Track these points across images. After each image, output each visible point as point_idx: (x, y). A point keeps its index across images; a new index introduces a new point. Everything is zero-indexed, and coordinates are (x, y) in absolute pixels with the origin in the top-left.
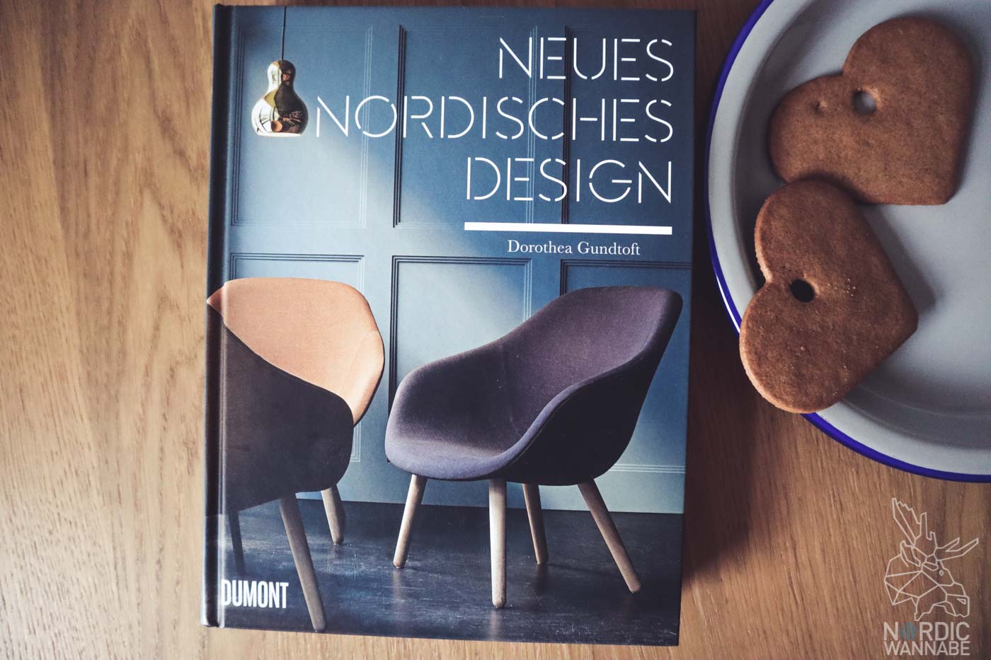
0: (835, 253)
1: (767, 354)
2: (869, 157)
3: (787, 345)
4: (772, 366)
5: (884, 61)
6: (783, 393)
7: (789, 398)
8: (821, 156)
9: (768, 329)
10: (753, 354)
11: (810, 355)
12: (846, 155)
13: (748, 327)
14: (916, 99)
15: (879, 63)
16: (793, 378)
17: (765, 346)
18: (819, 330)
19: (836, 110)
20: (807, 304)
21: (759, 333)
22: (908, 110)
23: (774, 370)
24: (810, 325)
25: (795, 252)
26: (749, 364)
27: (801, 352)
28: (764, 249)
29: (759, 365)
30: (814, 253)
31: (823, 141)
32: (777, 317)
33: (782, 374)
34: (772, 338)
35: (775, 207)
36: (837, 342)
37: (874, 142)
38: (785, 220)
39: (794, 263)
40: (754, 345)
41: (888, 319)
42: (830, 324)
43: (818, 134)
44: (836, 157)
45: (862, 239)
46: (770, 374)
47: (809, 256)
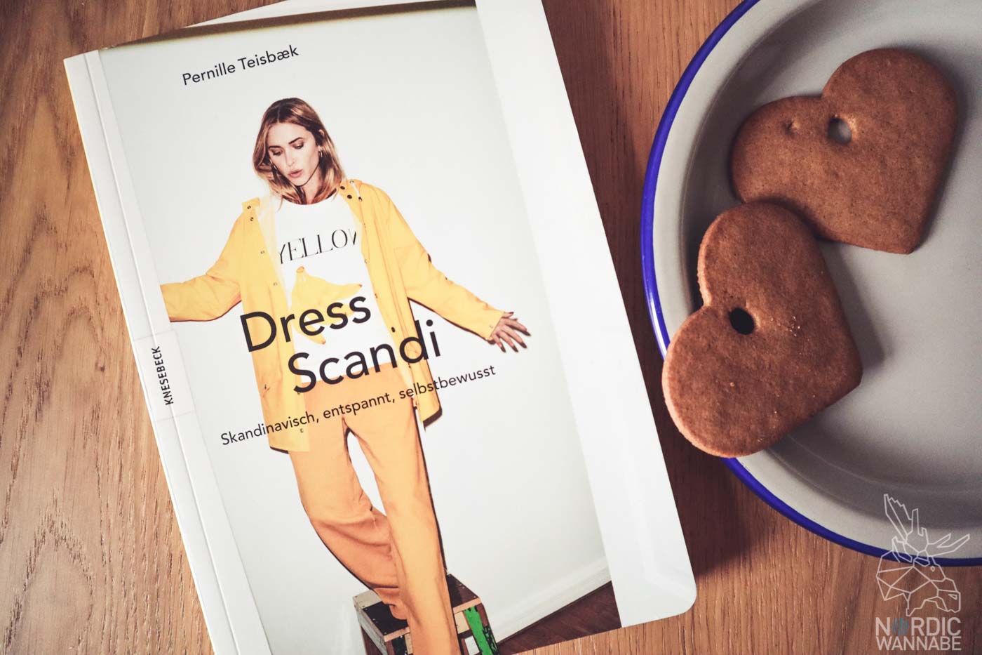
0: (784, 286)
1: (691, 384)
2: (836, 189)
3: (715, 378)
4: (695, 398)
5: (867, 91)
6: (703, 431)
7: (709, 437)
8: (786, 180)
9: (698, 357)
10: (676, 382)
11: (739, 393)
12: (812, 184)
13: (675, 351)
14: (894, 136)
15: (861, 92)
16: (717, 415)
17: (691, 375)
18: (753, 367)
19: (809, 133)
20: (745, 336)
21: (686, 359)
22: (885, 147)
23: (697, 403)
24: (744, 360)
25: (740, 277)
26: (671, 392)
27: (730, 388)
28: (707, 268)
29: (681, 395)
30: (761, 282)
31: (790, 165)
32: (709, 345)
33: (705, 410)
34: (700, 368)
35: (726, 225)
36: (771, 384)
37: (843, 174)
38: (735, 240)
39: (738, 289)
40: (678, 372)
41: (830, 368)
42: (767, 363)
43: (785, 155)
44: (801, 184)
45: (815, 277)
46: (692, 407)
47: (755, 285)
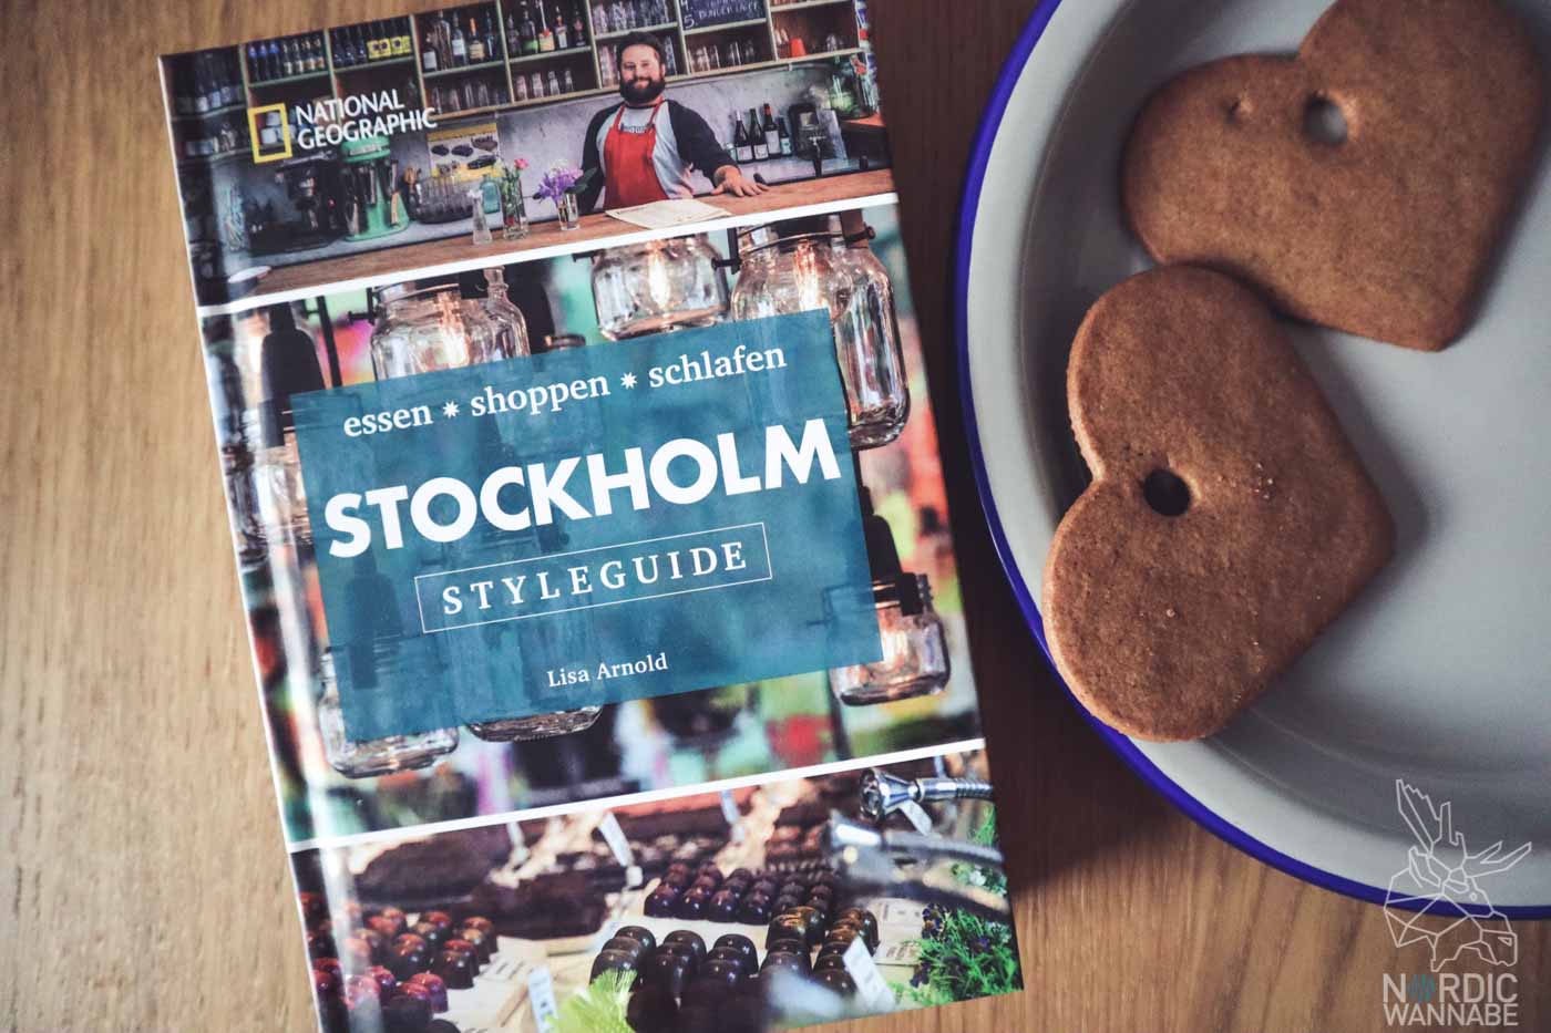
1: (1097, 629)
3: (1138, 608)
4: (1109, 653)
6: (1135, 709)
7: (1147, 716)
9: (1100, 578)
10: (1069, 632)
11: (1186, 624)
13: (1057, 577)
16: (1152, 674)
17: (1093, 614)
20: (1178, 520)
21: (1079, 588)
23: (1113, 662)
24: (1184, 564)
25: (1149, 415)
26: (1066, 653)
27: (1168, 621)
28: (1087, 413)
29: (1083, 653)
30: (1188, 415)
32: (1117, 552)
33: (1131, 669)
34: (1107, 596)
36: (1238, 595)
38: (1127, 349)
39: (1149, 438)
40: (1070, 613)
42: (1225, 560)
45: (1283, 381)
46: (1106, 670)
47: (1178, 424)
